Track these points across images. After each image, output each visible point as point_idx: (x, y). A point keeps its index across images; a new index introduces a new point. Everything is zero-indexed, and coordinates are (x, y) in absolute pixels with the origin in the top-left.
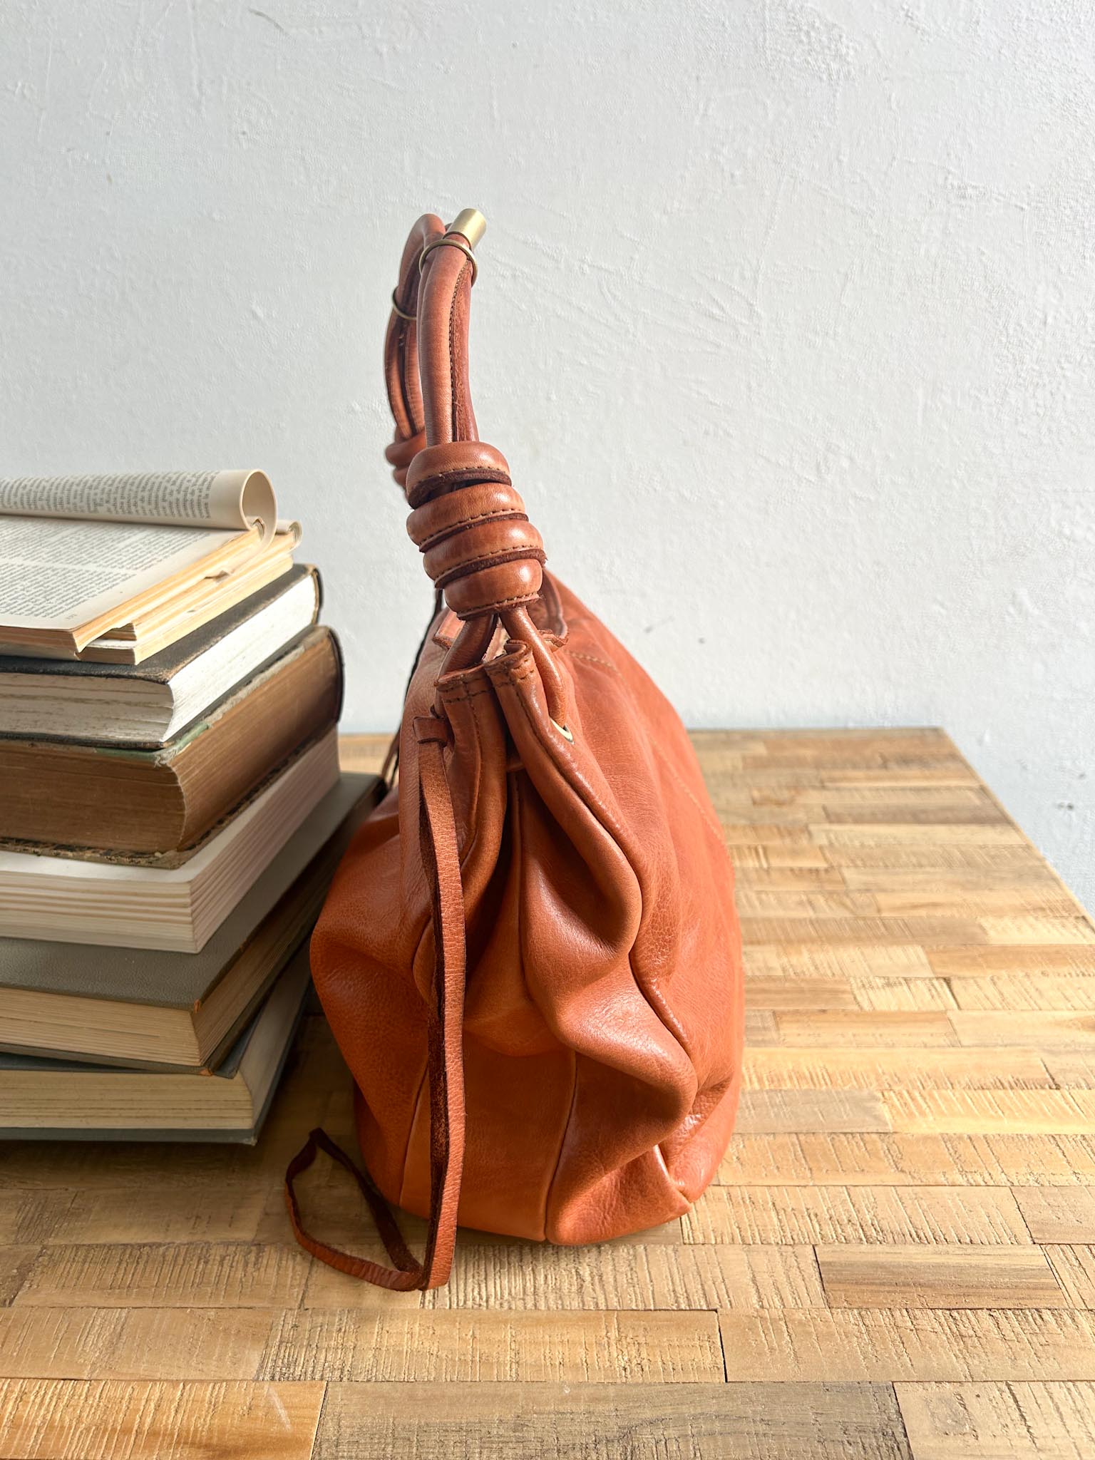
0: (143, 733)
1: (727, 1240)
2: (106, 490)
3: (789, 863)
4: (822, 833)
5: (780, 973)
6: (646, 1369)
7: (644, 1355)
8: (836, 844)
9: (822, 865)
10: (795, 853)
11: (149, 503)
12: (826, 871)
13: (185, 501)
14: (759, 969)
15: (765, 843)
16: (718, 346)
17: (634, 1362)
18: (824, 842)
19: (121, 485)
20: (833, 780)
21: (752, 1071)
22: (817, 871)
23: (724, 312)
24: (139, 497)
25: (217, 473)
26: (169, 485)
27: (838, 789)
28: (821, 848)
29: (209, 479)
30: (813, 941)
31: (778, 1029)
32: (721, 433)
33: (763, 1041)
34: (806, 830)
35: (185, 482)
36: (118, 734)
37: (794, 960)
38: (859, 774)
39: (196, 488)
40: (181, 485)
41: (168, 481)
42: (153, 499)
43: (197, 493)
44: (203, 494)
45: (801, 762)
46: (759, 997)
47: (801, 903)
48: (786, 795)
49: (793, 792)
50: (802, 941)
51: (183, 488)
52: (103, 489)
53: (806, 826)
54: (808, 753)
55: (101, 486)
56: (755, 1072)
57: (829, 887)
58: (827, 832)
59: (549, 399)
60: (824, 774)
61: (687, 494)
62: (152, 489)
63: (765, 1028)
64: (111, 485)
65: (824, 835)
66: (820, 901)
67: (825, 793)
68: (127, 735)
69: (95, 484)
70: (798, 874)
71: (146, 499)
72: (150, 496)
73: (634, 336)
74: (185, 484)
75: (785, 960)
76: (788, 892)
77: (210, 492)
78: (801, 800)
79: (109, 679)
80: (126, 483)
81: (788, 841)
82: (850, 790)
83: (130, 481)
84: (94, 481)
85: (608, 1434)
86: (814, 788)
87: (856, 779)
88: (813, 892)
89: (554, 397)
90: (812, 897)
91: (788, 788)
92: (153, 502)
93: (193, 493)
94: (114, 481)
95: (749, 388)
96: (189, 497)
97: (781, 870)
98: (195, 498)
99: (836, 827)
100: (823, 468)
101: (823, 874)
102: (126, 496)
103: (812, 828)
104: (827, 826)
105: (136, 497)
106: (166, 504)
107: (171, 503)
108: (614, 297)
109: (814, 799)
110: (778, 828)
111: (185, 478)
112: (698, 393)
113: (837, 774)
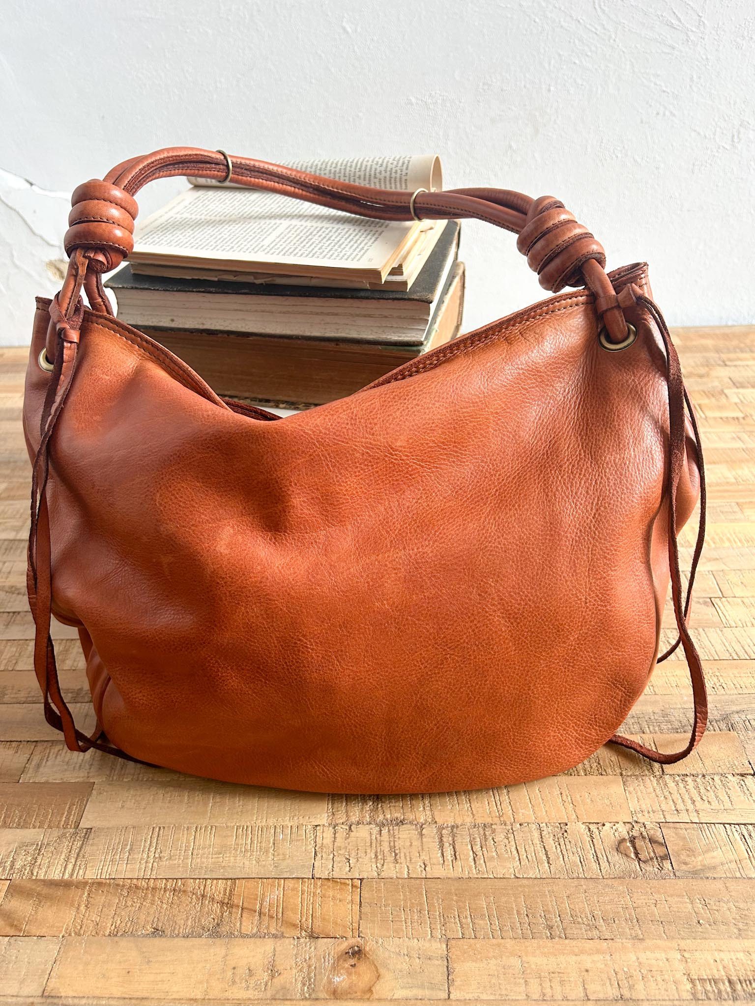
0: (409, 335)
1: (749, 624)
2: (332, 172)
3: (717, 414)
4: (733, 394)
5: (733, 480)
6: (725, 687)
7: (722, 681)
8: (745, 402)
9: (740, 415)
10: (721, 408)
11: (365, 179)
12: (744, 418)
13: (391, 178)
14: (719, 478)
15: (700, 402)
16: (674, 48)
17: (718, 685)
18: (737, 400)
19: (343, 167)
20: (730, 360)
21: (734, 536)
22: (737, 418)
23: (680, 21)
24: (357, 176)
25: (410, 158)
26: (378, 167)
27: (735, 366)
28: (736, 404)
29: (406, 162)
30: (747, 461)
31: (743, 512)
32: (667, 113)
33: (735, 519)
34: (722, 392)
35: (389, 164)
36: (395, 337)
37: (740, 473)
38: (747, 355)
39: (398, 168)
40: (387, 167)
41: (377, 164)
42: (367, 177)
43: (399, 172)
44: (404, 173)
45: (705, 349)
46: (726, 494)
47: (733, 438)
48: (702, 371)
49: (707, 369)
50: (742, 461)
51: (389, 169)
52: (330, 170)
53: (722, 391)
54: (709, 342)
55: (328, 168)
56: (736, 536)
57: (748, 428)
58: (737, 394)
59: (549, 90)
60: (724, 356)
61: (639, 160)
62: (365, 170)
63: (734, 512)
64: (335, 168)
65: (735, 396)
66: (745, 437)
67: (727, 368)
68: (399, 337)
69: (324, 166)
70: (726, 420)
71: (362, 177)
72: (365, 175)
73: (615, 40)
74: (390, 166)
75: (734, 473)
76: (723, 432)
77: (409, 172)
78: (714, 373)
79: (396, 301)
80: (346, 165)
81: (713, 400)
82: (743, 366)
83: (349, 164)
84: (322, 164)
85: (716, 718)
86: (719, 365)
87: (746, 359)
88: (739, 432)
89: (552, 88)
90: (740, 435)
91: (703, 366)
92: (367, 179)
93: (396, 172)
94: (337, 164)
95: (692, 79)
96: (393, 175)
97: (715, 418)
98: (398, 176)
99: (741, 391)
100: (736, 140)
101: (741, 420)
102: (347, 175)
103: (726, 391)
104: (736, 390)
105: (354, 176)
106: (377, 181)
107: (380, 179)
108: (603, 11)
109: (723, 373)
110: (704, 392)
111: (388, 162)
112: (655, 84)
113: (732, 356)
